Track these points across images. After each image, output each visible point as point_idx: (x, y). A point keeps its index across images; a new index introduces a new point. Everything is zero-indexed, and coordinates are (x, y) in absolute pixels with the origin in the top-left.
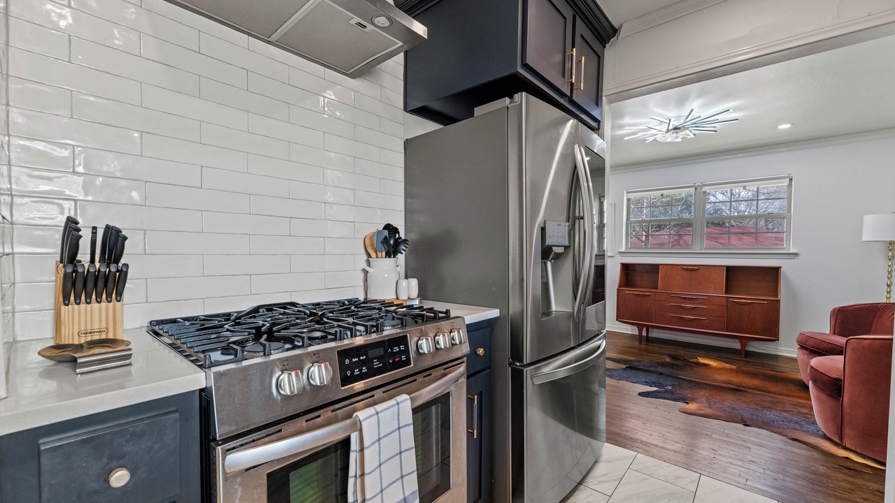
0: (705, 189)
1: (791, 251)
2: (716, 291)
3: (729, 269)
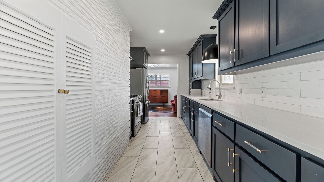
0: (157, 75)
1: (170, 87)
2: (159, 95)
3: (161, 90)
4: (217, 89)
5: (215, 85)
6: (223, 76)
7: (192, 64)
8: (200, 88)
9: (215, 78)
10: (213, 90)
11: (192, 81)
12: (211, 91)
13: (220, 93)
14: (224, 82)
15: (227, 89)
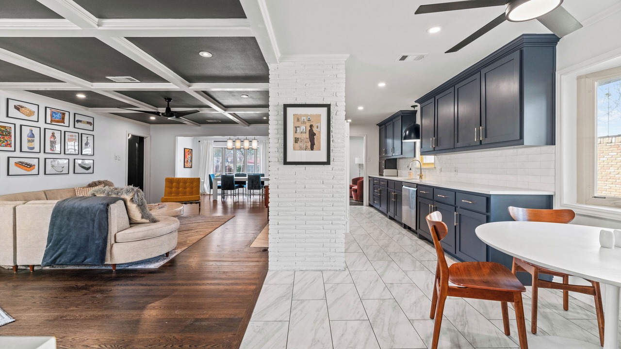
4: (417, 169)
5: (416, 165)
6: (424, 156)
7: (386, 137)
8: (395, 167)
9: (415, 156)
10: (413, 170)
11: (386, 159)
12: (411, 171)
13: (421, 173)
14: (425, 162)
15: (428, 169)
